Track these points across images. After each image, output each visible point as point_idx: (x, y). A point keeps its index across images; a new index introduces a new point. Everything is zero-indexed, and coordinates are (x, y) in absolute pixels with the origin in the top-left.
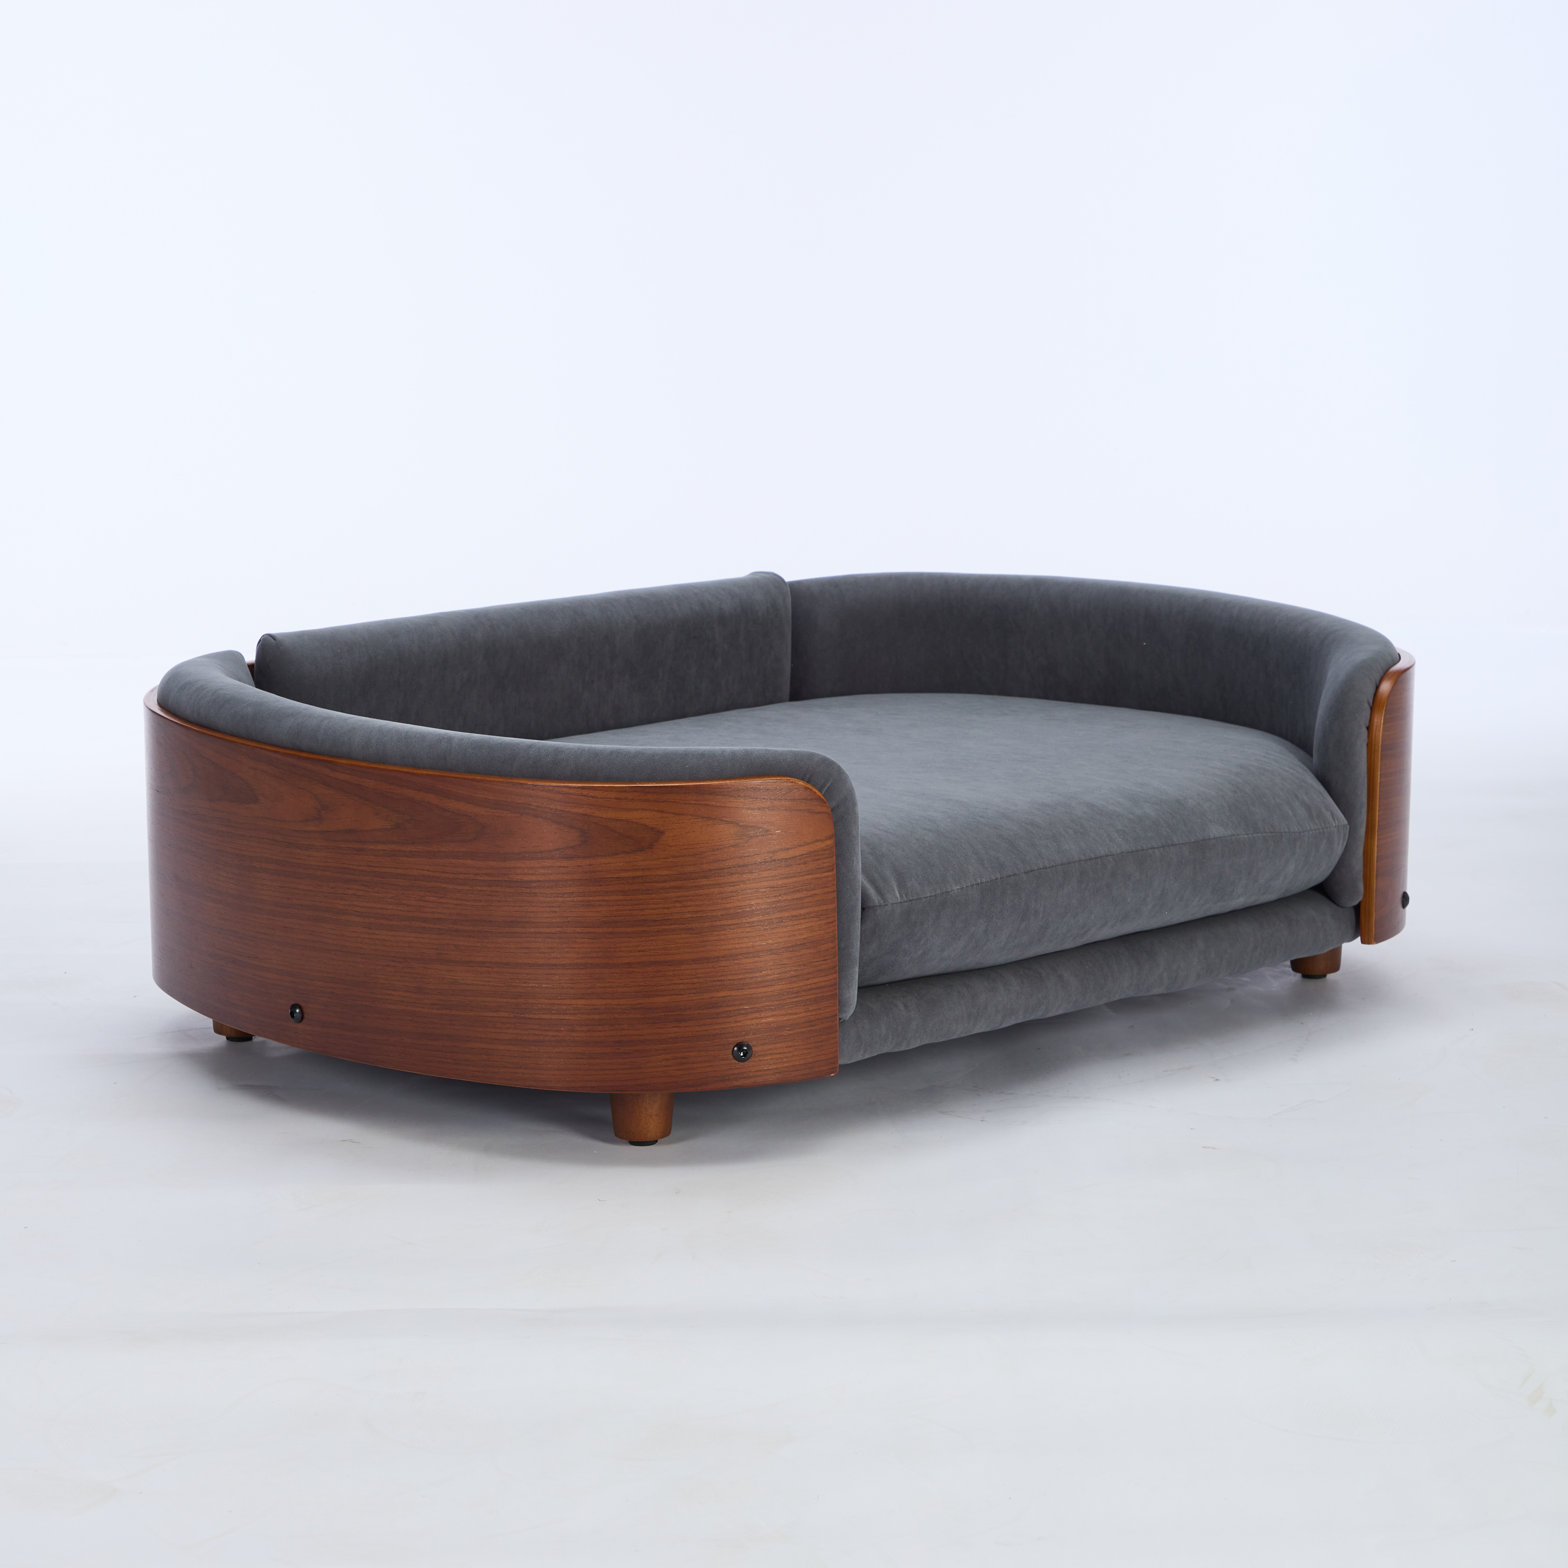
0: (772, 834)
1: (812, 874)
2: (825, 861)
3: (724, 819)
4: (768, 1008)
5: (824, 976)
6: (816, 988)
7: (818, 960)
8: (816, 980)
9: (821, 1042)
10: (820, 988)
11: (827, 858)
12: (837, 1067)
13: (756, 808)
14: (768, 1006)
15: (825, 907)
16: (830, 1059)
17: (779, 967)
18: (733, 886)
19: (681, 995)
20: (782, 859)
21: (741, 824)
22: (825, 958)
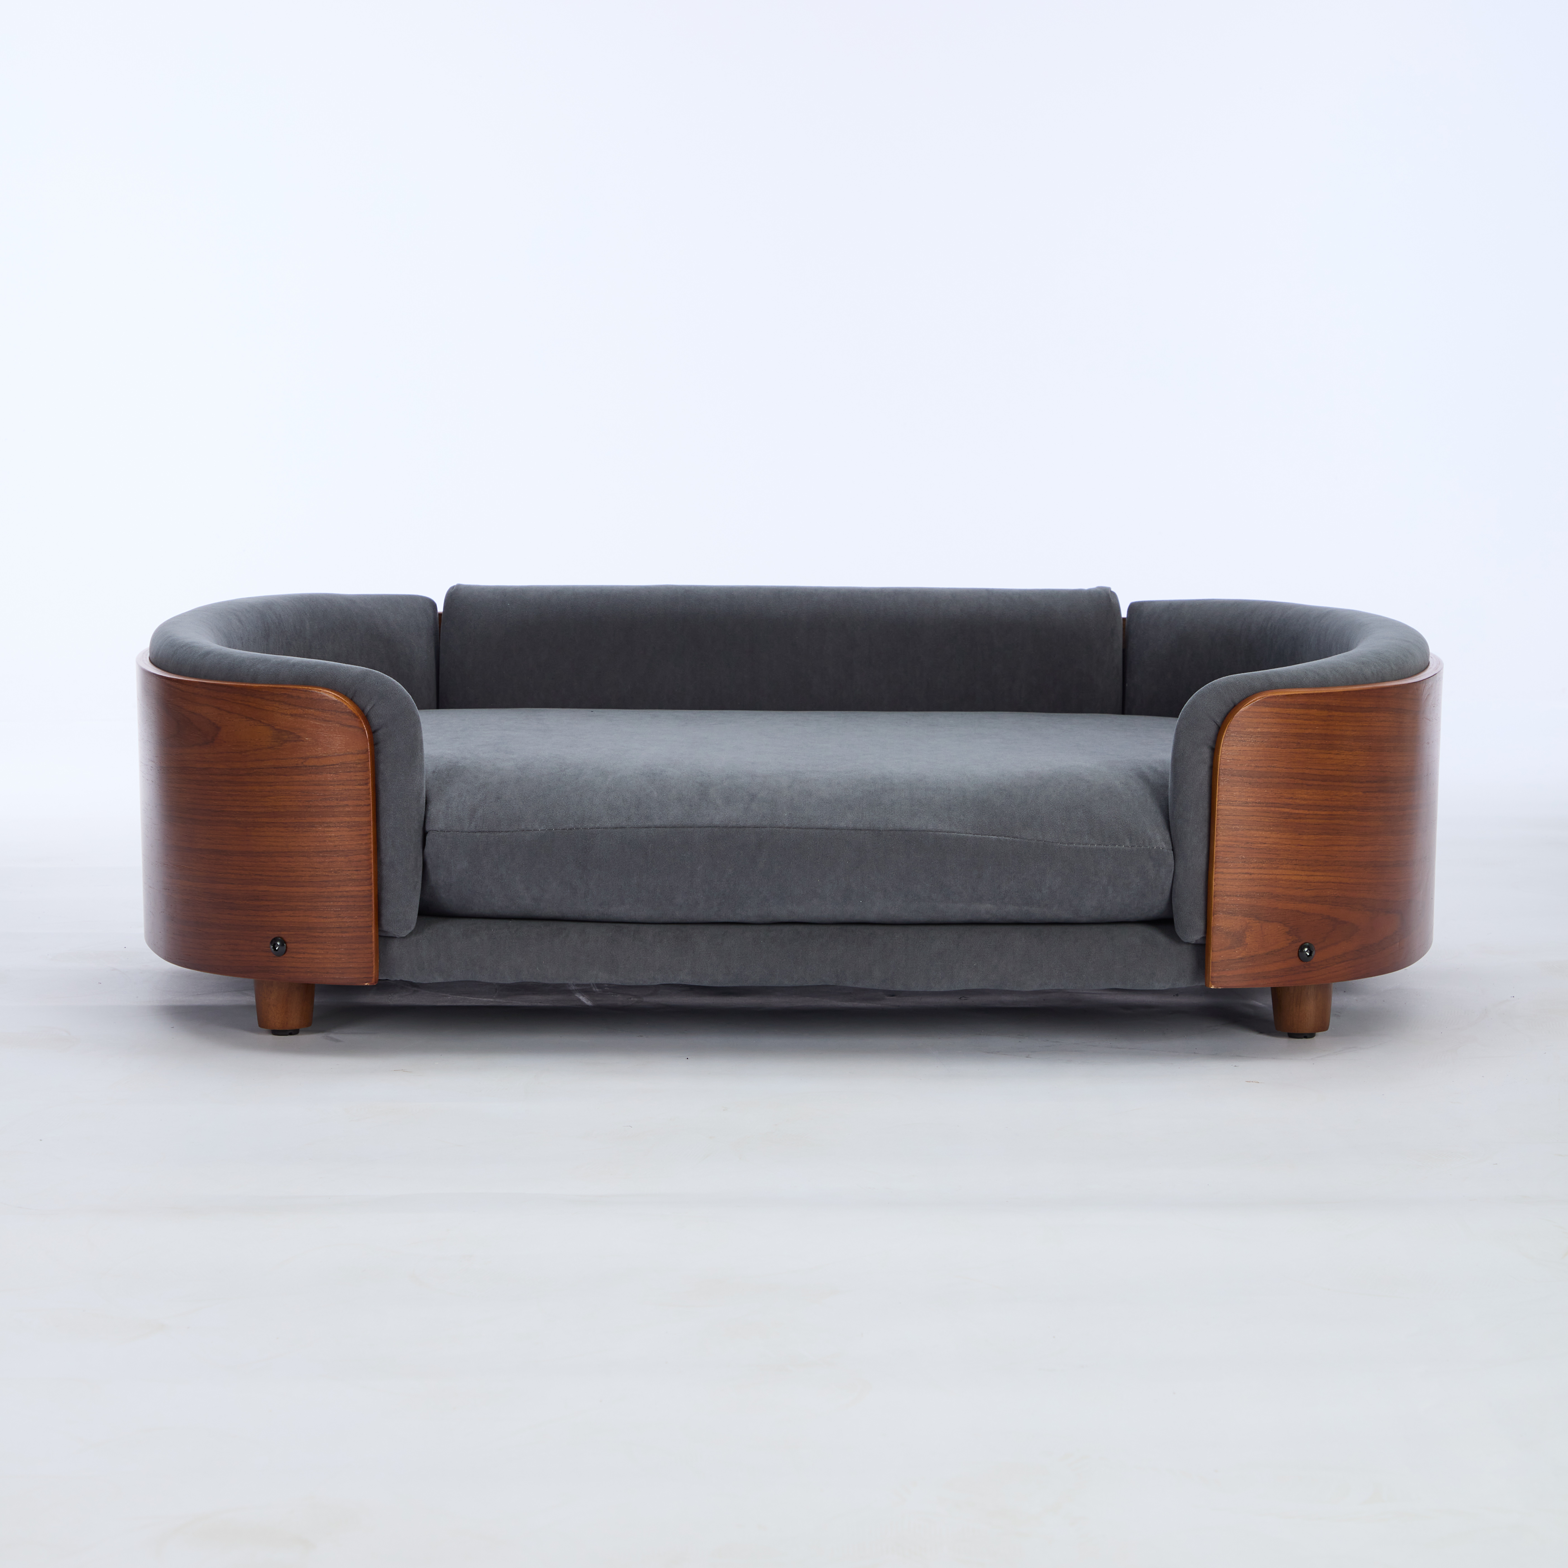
0: (303, 741)
1: (343, 785)
2: (357, 774)
3: (262, 721)
4: (300, 907)
5: (357, 886)
6: (347, 897)
7: (349, 869)
8: (348, 889)
9: (354, 949)
10: (352, 897)
11: (360, 771)
12: (372, 978)
13: (289, 714)
14: (301, 906)
15: (357, 819)
16: (364, 968)
17: (311, 870)
18: (271, 786)
19: (232, 884)
20: (312, 766)
21: (277, 727)
22: (358, 869)
